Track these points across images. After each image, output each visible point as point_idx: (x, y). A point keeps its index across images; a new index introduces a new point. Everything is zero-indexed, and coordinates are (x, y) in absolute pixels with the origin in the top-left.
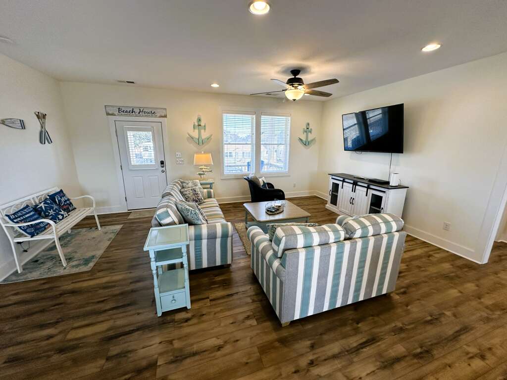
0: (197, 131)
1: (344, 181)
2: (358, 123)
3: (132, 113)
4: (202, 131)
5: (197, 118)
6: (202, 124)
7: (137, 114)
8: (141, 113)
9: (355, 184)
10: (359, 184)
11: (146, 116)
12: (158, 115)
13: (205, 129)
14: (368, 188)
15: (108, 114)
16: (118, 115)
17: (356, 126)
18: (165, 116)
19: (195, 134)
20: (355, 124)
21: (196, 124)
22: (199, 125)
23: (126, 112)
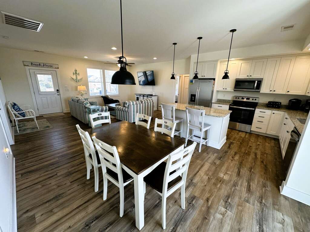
0: (75, 76)
1: (140, 96)
2: (144, 75)
3: (39, 65)
4: (78, 76)
5: (74, 70)
6: (77, 72)
7: (42, 66)
8: (44, 66)
9: (144, 96)
10: (145, 96)
11: (47, 67)
12: (54, 67)
13: (79, 75)
14: (147, 97)
15: (25, 65)
16: (31, 66)
17: (143, 76)
18: (58, 68)
19: (74, 77)
20: (143, 75)
21: (74, 72)
22: (76, 73)
23: (36, 65)
